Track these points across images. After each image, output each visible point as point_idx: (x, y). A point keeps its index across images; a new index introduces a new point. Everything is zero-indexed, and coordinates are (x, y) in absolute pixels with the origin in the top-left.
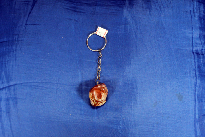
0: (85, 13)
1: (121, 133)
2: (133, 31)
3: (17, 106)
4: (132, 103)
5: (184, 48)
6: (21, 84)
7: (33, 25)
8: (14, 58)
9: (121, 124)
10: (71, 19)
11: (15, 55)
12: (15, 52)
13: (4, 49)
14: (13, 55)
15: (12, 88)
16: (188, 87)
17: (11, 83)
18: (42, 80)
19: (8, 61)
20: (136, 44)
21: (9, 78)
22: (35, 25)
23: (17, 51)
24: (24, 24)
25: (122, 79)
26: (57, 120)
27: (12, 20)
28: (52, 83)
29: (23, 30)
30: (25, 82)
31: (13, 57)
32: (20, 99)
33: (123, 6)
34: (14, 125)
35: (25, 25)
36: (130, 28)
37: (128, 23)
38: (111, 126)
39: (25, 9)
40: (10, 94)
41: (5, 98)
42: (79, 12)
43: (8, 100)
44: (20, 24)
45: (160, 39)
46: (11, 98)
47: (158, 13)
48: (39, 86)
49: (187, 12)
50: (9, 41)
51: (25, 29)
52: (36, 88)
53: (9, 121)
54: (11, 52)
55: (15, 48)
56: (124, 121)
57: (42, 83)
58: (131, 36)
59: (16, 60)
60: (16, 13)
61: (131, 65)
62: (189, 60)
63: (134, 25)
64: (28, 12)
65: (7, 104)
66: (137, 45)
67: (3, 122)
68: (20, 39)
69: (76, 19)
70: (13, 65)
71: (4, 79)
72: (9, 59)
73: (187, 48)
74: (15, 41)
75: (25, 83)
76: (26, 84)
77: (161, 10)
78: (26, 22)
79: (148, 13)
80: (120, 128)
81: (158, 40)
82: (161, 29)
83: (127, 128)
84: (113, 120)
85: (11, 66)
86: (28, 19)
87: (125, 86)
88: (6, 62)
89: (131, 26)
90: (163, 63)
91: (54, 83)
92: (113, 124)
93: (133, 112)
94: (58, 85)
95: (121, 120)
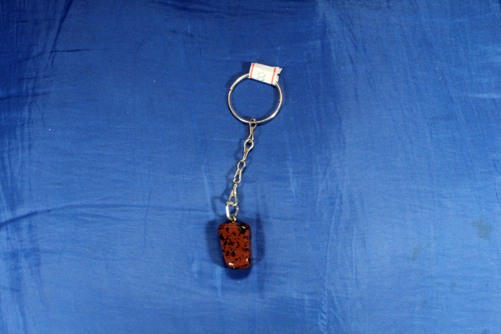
0: (211, 12)
1: (326, 333)
2: (345, 54)
3: (39, 271)
4: (353, 250)
5: (486, 96)
6: (49, 211)
7: (73, 51)
8: (26, 143)
9: (326, 311)
10: (174, 32)
11: (29, 133)
12: (28, 127)
14: (22, 135)
15: (25, 223)
17: (21, 212)
18: (105, 199)
19: (9, 151)
20: (356, 89)
21: (15, 197)
22: (78, 50)
23: (32, 124)
24: (49, 49)
25: (322, 186)
26: (150, 307)
27: (15, 40)
28: (132, 206)
29: (47, 66)
30: (59, 206)
31: (22, 140)
32: (45, 252)
34: (35, 324)
35: (52, 52)
36: (337, 46)
37: (330, 33)
38: (299, 316)
39: (50, 8)
40: (21, 241)
41: (6, 251)
42: (194, 10)
43: (14, 255)
44: (36, 51)
45: (419, 73)
46: (24, 251)
47: (411, 4)
48: (98, 216)
50: (9, 97)
51: (53, 62)
52: (88, 222)
53: (19, 315)
54: (16, 126)
55: (27, 116)
56: (332, 302)
57: (104, 206)
58: (342, 68)
59: (30, 147)
60: (27, 21)
61: (344, 147)
63: (348, 40)
64: (59, 17)
65: (13, 268)
66: (360, 93)
67: (4, 318)
68: (40, 91)
69: (189, 31)
70: (23, 163)
72: (11, 147)
74: (27, 96)
75: (60, 209)
76: (60, 212)
78: (55, 45)
80: (323, 321)
81: (413, 77)
82: (420, 46)
83: (341, 321)
84: (304, 300)
85: (19, 165)
86: (57, 36)
87: (333, 204)
88: (6, 155)
89: (339, 43)
90: (432, 138)
91: (137, 206)
92: (304, 312)
93: (356, 275)
94: (147, 211)
95: (324, 299)
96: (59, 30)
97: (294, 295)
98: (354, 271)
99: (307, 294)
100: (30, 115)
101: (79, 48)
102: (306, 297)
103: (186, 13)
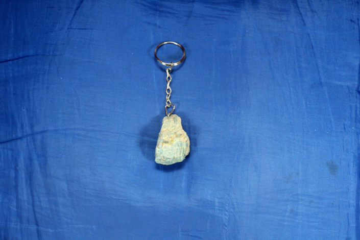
0: (173, 13)
1: (226, 224)
3: (45, 168)
4: (249, 173)
5: (343, 83)
6: (56, 130)
7: (82, 29)
8: (45, 86)
9: (228, 210)
10: (149, 23)
11: (48, 79)
12: (48, 75)
13: (29, 68)
14: (43, 80)
15: (39, 137)
16: (347, 151)
17: (37, 129)
18: (93, 126)
19: (33, 90)
21: (35, 120)
22: (85, 29)
23: (51, 73)
24: (66, 27)
26: (116, 198)
27: (45, 19)
28: (110, 132)
29: (64, 37)
30: (64, 128)
31: (43, 83)
32: (51, 157)
33: (242, 4)
35: (68, 29)
38: (211, 211)
40: (35, 148)
42: (163, 12)
44: (58, 27)
48: (87, 137)
49: (352, 21)
50: (37, 55)
51: (68, 35)
52: (81, 140)
53: (30, 195)
54: (39, 74)
55: (48, 68)
56: (233, 205)
59: (48, 88)
60: (54, 8)
61: (250, 107)
64: (75, 7)
65: (29, 165)
67: (20, 196)
68: (58, 53)
69: (158, 24)
70: (42, 98)
71: (25, 121)
72: (35, 87)
73: (350, 84)
74: (49, 55)
75: (63, 130)
76: (64, 132)
77: (306, 15)
78: (70, 24)
80: (226, 217)
81: (299, 67)
82: (305, 47)
83: (237, 218)
84: (215, 202)
86: (71, 21)
88: (31, 92)
90: (306, 106)
91: (113, 133)
92: (214, 209)
93: (250, 189)
96: (74, 15)
97: (209, 198)
98: (249, 187)
99: (218, 198)
101: (86, 28)
102: (217, 200)
103: (158, 12)
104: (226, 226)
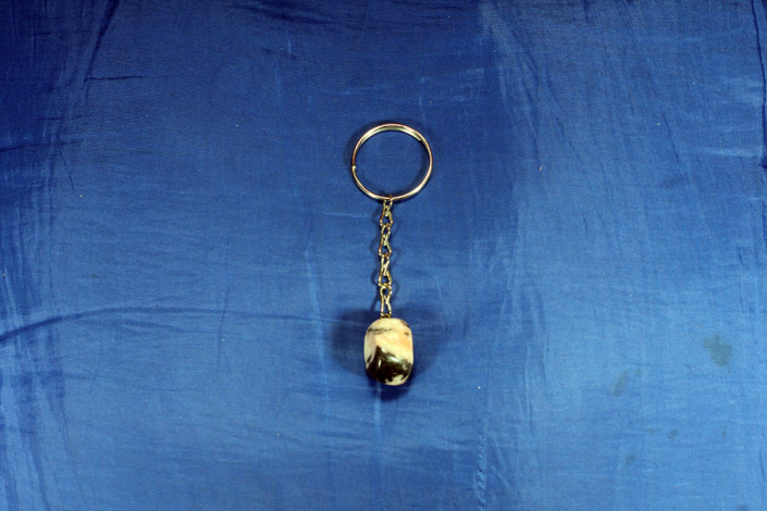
0: (322, 22)
1: (483, 501)
2: (521, 88)
3: (62, 405)
4: (527, 380)
5: (730, 152)
6: (78, 316)
7: (116, 78)
8: (46, 216)
9: (484, 467)
10: (268, 52)
11: (51, 200)
12: (50, 190)
13: (6, 178)
14: (40, 202)
15: (42, 334)
16: (752, 310)
17: (37, 316)
18: (161, 300)
19: (21, 226)
20: (535, 142)
21: (30, 296)
22: (124, 78)
23: (55, 186)
24: (81, 77)
25: (481, 285)
27: (32, 61)
28: (201, 311)
29: (80, 101)
30: (97, 308)
31: (41, 211)
32: (71, 377)
34: (57, 482)
35: (86, 80)
36: (508, 76)
37: (499, 57)
38: (444, 475)
39: (84, 14)
40: (36, 360)
41: (14, 373)
42: (299, 19)
43: (26, 381)
44: (63, 77)
45: (630, 117)
46: (39, 374)
47: (621, 14)
48: (150, 325)
49: (736, 4)
50: (22, 146)
51: (86, 95)
52: (135, 333)
53: (33, 467)
54: (31, 190)
55: (48, 175)
56: (494, 455)
57: (159, 311)
58: (515, 110)
59: (52, 218)
60: (50, 34)
61: (516, 227)
62: (753, 199)
63: (525, 67)
64: (96, 28)
65: (24, 399)
66: (541, 147)
67: (11, 472)
68: (69, 138)
69: (290, 51)
70: (41, 244)
71: (8, 299)
72: (25, 221)
73: (740, 152)
74: (49, 145)
75: (94, 313)
76: (96, 318)
78: (90, 70)
79: (580, 13)
80: (480, 484)
81: (622, 124)
82: (633, 77)
83: (506, 484)
84: (452, 452)
85: (35, 247)
86: (94, 55)
87: (498, 311)
88: (16, 232)
89: (511, 72)
90: (647, 215)
91: (208, 311)
92: (452, 470)
93: (531, 416)
94: (223, 317)
95: (483, 451)
96: (97, 48)
97: (439, 444)
98: (528, 411)
99: (459, 442)
100: (52, 172)
102: (456, 447)
103: (287, 23)
104: (483, 505)
